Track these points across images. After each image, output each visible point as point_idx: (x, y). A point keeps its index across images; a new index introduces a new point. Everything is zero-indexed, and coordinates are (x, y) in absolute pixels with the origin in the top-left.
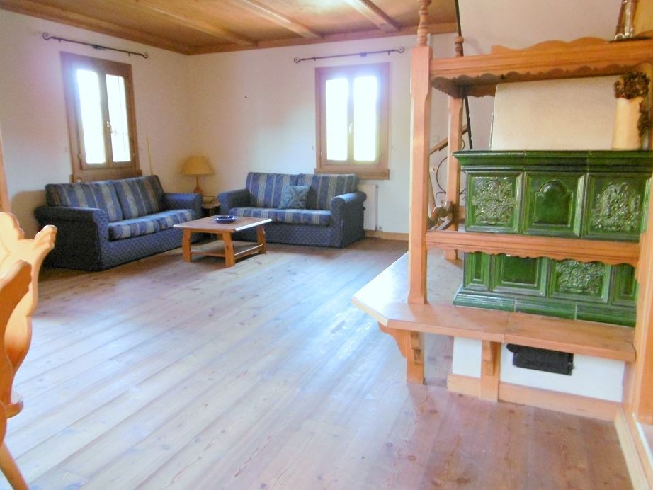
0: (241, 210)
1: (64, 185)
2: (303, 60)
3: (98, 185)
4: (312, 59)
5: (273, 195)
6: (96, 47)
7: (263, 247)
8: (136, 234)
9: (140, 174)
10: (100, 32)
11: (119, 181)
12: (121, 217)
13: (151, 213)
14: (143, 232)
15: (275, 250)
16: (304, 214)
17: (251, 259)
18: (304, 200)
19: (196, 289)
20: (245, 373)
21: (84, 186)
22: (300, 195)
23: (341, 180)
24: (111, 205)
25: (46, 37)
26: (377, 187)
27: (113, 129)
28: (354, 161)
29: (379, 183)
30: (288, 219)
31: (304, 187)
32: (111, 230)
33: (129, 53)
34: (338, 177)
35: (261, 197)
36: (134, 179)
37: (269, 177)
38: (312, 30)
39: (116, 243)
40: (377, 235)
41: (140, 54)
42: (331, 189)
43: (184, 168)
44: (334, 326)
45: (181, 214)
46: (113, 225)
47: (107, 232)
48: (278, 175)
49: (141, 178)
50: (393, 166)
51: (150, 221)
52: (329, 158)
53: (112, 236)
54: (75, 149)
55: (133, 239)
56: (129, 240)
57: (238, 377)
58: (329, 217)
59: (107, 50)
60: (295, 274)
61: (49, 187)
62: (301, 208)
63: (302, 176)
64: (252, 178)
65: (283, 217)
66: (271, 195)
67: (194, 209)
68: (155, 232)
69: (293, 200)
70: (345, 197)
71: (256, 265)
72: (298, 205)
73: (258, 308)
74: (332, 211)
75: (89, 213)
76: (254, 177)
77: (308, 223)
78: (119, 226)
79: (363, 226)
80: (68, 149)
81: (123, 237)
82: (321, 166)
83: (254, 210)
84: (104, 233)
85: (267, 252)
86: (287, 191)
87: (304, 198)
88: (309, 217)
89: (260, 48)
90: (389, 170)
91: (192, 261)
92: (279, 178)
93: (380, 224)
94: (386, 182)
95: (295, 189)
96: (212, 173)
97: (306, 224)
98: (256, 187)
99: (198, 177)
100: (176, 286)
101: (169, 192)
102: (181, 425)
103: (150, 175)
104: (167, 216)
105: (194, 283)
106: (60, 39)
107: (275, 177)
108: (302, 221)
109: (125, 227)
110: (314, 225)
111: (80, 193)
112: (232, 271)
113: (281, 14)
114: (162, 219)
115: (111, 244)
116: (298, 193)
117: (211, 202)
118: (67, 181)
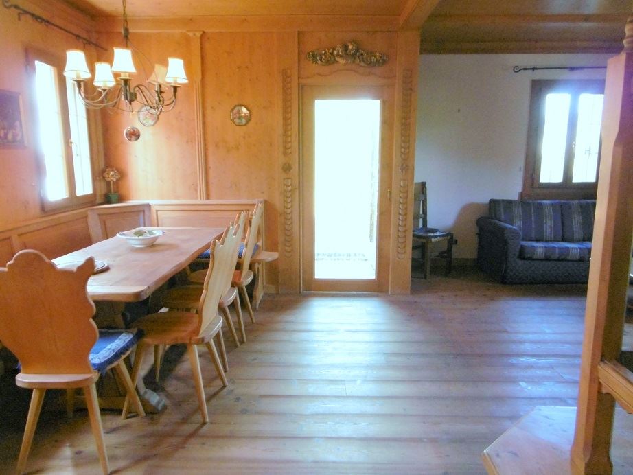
6: (572, 68)
8: (552, 257)
14: (563, 257)
24: (550, 224)
25: (517, 70)
32: (522, 249)
39: (526, 262)
47: (518, 250)
51: (576, 247)
53: (522, 255)
54: (530, 168)
59: (586, 70)
78: (533, 246)
80: (523, 169)
84: (513, 250)
106: (534, 69)
109: (539, 248)
111: (518, 210)
115: (520, 262)
118: (515, 197)
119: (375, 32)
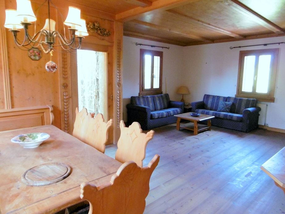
0: (201, 110)
1: (137, 97)
2: (234, 48)
3: (147, 97)
4: (239, 47)
5: (215, 105)
6: (152, 46)
7: (209, 128)
8: (160, 117)
9: (162, 93)
10: (154, 41)
11: (155, 96)
12: (154, 110)
13: (165, 108)
14: (162, 116)
15: (215, 130)
16: (230, 115)
17: (204, 133)
18: (229, 109)
19: (182, 144)
20: (207, 188)
21: (143, 97)
22: (228, 106)
23: (248, 101)
24: (151, 104)
25: (137, 44)
26: (267, 105)
27: (154, 76)
28: (256, 93)
29: (268, 103)
30: (221, 116)
31: (230, 103)
33: (163, 47)
34: (247, 100)
35: (209, 105)
36: (160, 95)
37: (214, 97)
38: (240, 35)
39: (153, 120)
40: (265, 128)
41: (167, 48)
42: (243, 104)
43: (178, 91)
44: (246, 173)
45: (177, 110)
46: (152, 113)
47: (150, 116)
48: (218, 97)
49: (162, 95)
50: (277, 96)
51: (164, 112)
52: (243, 90)
53: (152, 117)
54: (141, 83)
55: (158, 119)
56: (157, 119)
57: (204, 189)
58: (242, 118)
59: (156, 47)
60: (225, 143)
61: (132, 97)
62: (228, 112)
63: (229, 98)
64: (206, 97)
65: (219, 115)
66: (214, 105)
67: (181, 108)
68: (166, 117)
69: (224, 108)
70: (250, 109)
71: (207, 136)
72: (227, 110)
73: (209, 157)
74: (243, 115)
75: (145, 109)
76: (207, 97)
77: (231, 119)
78: (154, 114)
79: (258, 123)
80: (139, 84)
81: (155, 118)
82: (238, 94)
83: (206, 111)
84: (149, 116)
85: (211, 130)
86: (221, 104)
87: (230, 108)
88: (232, 117)
89: (215, 43)
90: (274, 98)
91: (180, 130)
92: (218, 98)
93: (267, 123)
94: (272, 103)
95: (225, 103)
96: (189, 93)
97: (230, 120)
98: (207, 101)
99: (183, 95)
100: (174, 141)
101: (172, 100)
102: (182, 206)
103: (165, 93)
104: (171, 110)
105: (181, 141)
106: (141, 45)
107: (216, 97)
108: (228, 119)
109: (156, 113)
110: (234, 121)
111: (142, 100)
112: (197, 137)
113: (227, 31)
114: (169, 112)
115: (151, 120)
116: (226, 105)
117: (187, 106)
118: (137, 95)
119: (105, 20)
